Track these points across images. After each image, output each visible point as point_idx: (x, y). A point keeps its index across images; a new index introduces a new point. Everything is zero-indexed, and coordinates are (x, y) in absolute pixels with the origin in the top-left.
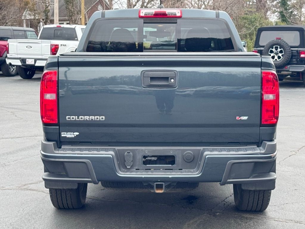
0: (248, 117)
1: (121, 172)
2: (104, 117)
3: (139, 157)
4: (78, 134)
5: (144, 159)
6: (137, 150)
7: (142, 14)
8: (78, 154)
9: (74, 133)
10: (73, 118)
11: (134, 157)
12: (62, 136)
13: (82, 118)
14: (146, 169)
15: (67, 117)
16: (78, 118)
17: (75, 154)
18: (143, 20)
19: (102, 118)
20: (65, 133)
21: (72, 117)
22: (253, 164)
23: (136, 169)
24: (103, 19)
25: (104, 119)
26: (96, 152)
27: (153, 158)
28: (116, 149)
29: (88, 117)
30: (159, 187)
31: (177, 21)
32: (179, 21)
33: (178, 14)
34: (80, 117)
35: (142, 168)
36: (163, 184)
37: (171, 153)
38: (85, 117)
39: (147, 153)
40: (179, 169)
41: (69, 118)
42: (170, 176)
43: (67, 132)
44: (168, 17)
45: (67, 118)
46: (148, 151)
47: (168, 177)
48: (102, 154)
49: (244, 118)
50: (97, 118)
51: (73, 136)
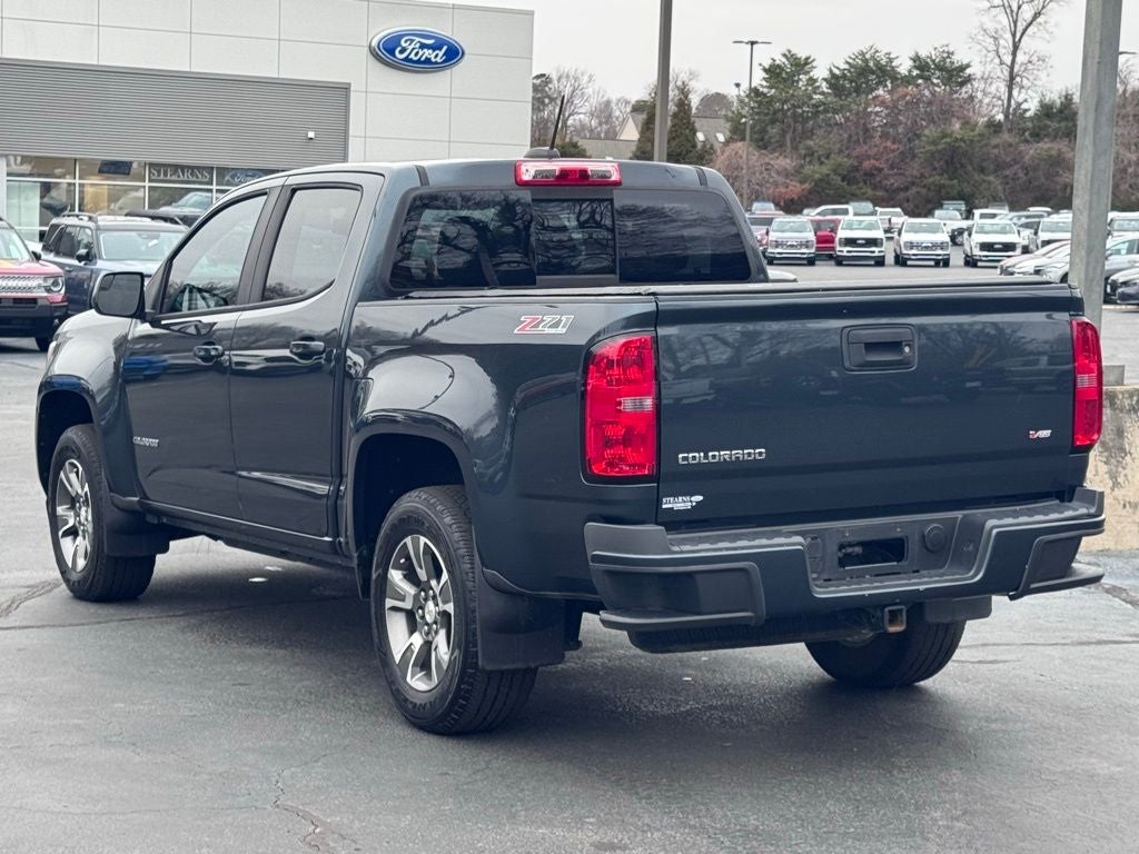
0: (1050, 431)
1: (817, 589)
2: (763, 450)
3: (832, 549)
4: (700, 498)
5: (840, 553)
7: (527, 177)
8: (727, 549)
9: (693, 499)
10: (694, 458)
11: (823, 547)
12: (664, 506)
13: (714, 456)
15: (680, 456)
16: (706, 457)
17: (721, 550)
18: (529, 191)
19: (760, 454)
20: (672, 499)
21: (691, 455)
23: (825, 580)
25: (764, 456)
26: (764, 541)
27: (856, 549)
29: (729, 453)
30: (894, 618)
31: (612, 194)
32: (616, 193)
33: (615, 177)
34: (710, 454)
35: (836, 576)
36: (901, 610)
37: (898, 532)
38: (722, 453)
39: (846, 538)
40: (915, 572)
41: (685, 459)
42: (920, 588)
43: (676, 495)
44: (590, 185)
45: (680, 461)
46: (849, 532)
47: (918, 590)
48: (781, 545)
49: (1045, 433)
50: (749, 454)
51: (688, 505)
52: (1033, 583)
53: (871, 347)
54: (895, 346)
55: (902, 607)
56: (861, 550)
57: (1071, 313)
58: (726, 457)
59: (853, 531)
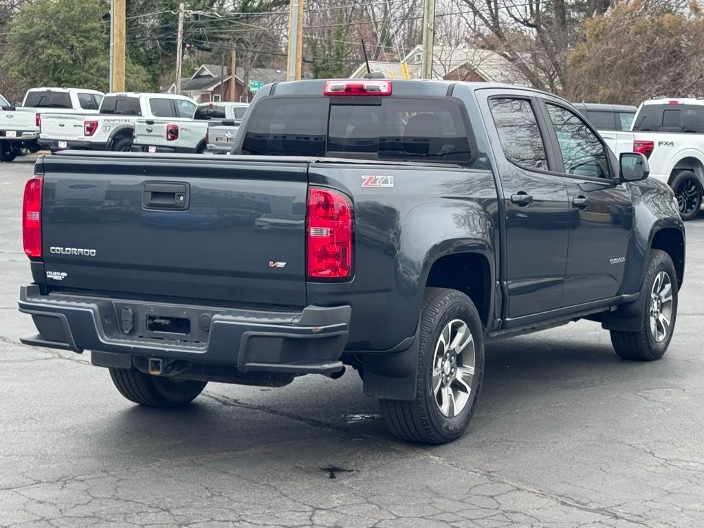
0: (285, 263)
1: (106, 337)
2: (95, 251)
3: (142, 318)
4: (65, 274)
5: (150, 322)
6: (139, 305)
7: (329, 90)
9: (62, 274)
10: (58, 250)
11: (135, 316)
12: (48, 276)
13: (68, 251)
14: (152, 338)
15: (52, 248)
16: (64, 250)
18: (329, 99)
19: (93, 253)
20: (51, 272)
21: (57, 248)
22: (282, 340)
23: (140, 337)
24: (272, 96)
25: (94, 255)
26: (74, 303)
27: (163, 321)
28: (113, 302)
29: (76, 250)
30: (156, 366)
31: (381, 100)
32: (384, 100)
33: (384, 90)
34: (67, 249)
35: (146, 335)
36: (159, 362)
37: (184, 315)
38: (73, 249)
39: (153, 313)
40: (195, 342)
41: (54, 250)
42: (167, 350)
43: (53, 271)
44: (369, 95)
45: (51, 250)
46: (154, 309)
47: (165, 351)
48: (82, 307)
49: (281, 264)
50: (87, 252)
51: (60, 278)
52: (249, 362)
53: (155, 194)
54: (171, 195)
55: (161, 360)
56: (168, 322)
57: (310, 184)
58: (75, 252)
59: (156, 309)
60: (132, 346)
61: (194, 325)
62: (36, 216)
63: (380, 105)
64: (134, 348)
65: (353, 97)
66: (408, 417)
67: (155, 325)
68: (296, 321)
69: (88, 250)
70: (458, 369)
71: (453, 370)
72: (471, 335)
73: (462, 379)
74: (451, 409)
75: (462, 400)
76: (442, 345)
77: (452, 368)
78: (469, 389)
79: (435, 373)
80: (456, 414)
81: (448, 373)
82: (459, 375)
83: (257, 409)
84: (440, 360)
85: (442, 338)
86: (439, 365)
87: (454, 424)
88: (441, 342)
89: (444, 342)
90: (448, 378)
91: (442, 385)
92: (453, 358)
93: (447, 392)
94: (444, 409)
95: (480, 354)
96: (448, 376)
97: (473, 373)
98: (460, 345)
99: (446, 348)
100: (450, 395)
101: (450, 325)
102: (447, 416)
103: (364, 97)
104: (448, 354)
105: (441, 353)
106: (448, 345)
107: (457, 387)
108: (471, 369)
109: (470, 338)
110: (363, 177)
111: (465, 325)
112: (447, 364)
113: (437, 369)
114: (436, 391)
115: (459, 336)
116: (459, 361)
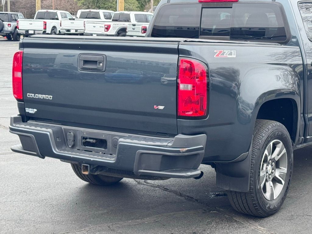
0: (164, 107)
1: (57, 150)
2: (51, 96)
3: (79, 138)
5: (84, 141)
6: (78, 130)
10: (31, 95)
11: (75, 137)
12: (27, 111)
14: (85, 151)
15: (28, 94)
16: (35, 96)
18: (201, 4)
19: (50, 97)
20: (28, 109)
21: (31, 94)
22: (161, 156)
23: (78, 150)
24: (168, 4)
25: (51, 99)
27: (91, 141)
28: (62, 128)
29: (41, 95)
30: (86, 168)
31: (232, 5)
32: (234, 5)
34: (36, 95)
35: (82, 149)
36: (87, 166)
37: (103, 137)
38: (39, 95)
39: (85, 135)
40: (110, 154)
41: (29, 95)
42: (92, 159)
43: (29, 108)
44: (225, 2)
45: (28, 95)
46: (86, 133)
47: (90, 160)
48: (43, 131)
49: (161, 107)
50: (47, 97)
51: (33, 112)
52: (141, 169)
53: (86, 62)
54: (95, 62)
55: (88, 165)
56: (94, 141)
57: (180, 55)
58: (41, 97)
59: (87, 133)
60: (72, 156)
61: (109, 144)
62: (19, 75)
63: (231, 8)
64: (73, 157)
65: (215, 3)
66: (244, 201)
67: (87, 143)
68: (170, 144)
69: (48, 96)
70: (277, 170)
71: (273, 171)
72: (285, 149)
73: (279, 176)
74: (272, 195)
75: (279, 189)
76: (266, 157)
77: (273, 169)
78: (283, 182)
79: (262, 174)
80: (275, 198)
81: (270, 173)
82: (277, 174)
83: (157, 187)
84: (265, 165)
85: (266, 152)
86: (264, 168)
87: (274, 204)
88: (266, 154)
89: (268, 154)
90: (270, 176)
91: (266, 181)
92: (273, 163)
93: (269, 184)
94: (267, 195)
95: (290, 160)
96: (270, 175)
97: (286, 172)
98: (278, 155)
99: (269, 158)
100: (272, 186)
101: (271, 143)
102: (269, 200)
103: (222, 3)
104: (270, 161)
105: (265, 161)
106: (270, 156)
107: (275, 181)
108: (284, 170)
109: (284, 151)
110: (215, 51)
111: (281, 143)
112: (270, 167)
113: (263, 171)
114: (262, 185)
115: (277, 150)
116: (277, 164)
